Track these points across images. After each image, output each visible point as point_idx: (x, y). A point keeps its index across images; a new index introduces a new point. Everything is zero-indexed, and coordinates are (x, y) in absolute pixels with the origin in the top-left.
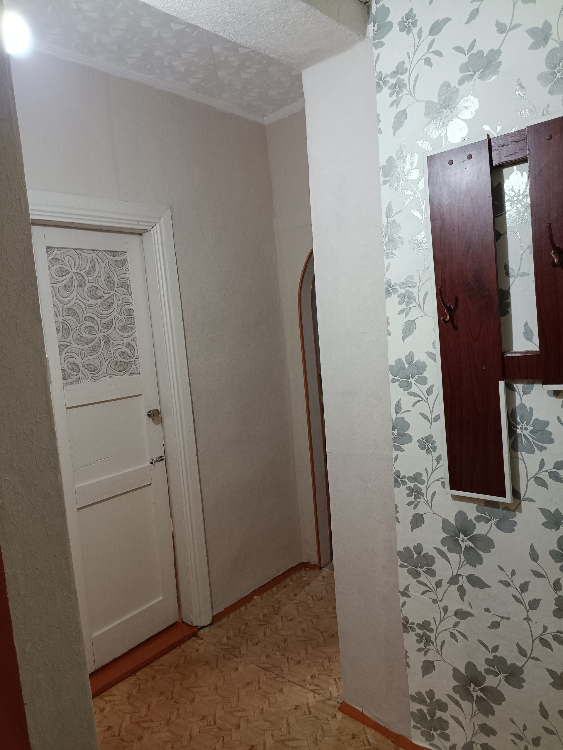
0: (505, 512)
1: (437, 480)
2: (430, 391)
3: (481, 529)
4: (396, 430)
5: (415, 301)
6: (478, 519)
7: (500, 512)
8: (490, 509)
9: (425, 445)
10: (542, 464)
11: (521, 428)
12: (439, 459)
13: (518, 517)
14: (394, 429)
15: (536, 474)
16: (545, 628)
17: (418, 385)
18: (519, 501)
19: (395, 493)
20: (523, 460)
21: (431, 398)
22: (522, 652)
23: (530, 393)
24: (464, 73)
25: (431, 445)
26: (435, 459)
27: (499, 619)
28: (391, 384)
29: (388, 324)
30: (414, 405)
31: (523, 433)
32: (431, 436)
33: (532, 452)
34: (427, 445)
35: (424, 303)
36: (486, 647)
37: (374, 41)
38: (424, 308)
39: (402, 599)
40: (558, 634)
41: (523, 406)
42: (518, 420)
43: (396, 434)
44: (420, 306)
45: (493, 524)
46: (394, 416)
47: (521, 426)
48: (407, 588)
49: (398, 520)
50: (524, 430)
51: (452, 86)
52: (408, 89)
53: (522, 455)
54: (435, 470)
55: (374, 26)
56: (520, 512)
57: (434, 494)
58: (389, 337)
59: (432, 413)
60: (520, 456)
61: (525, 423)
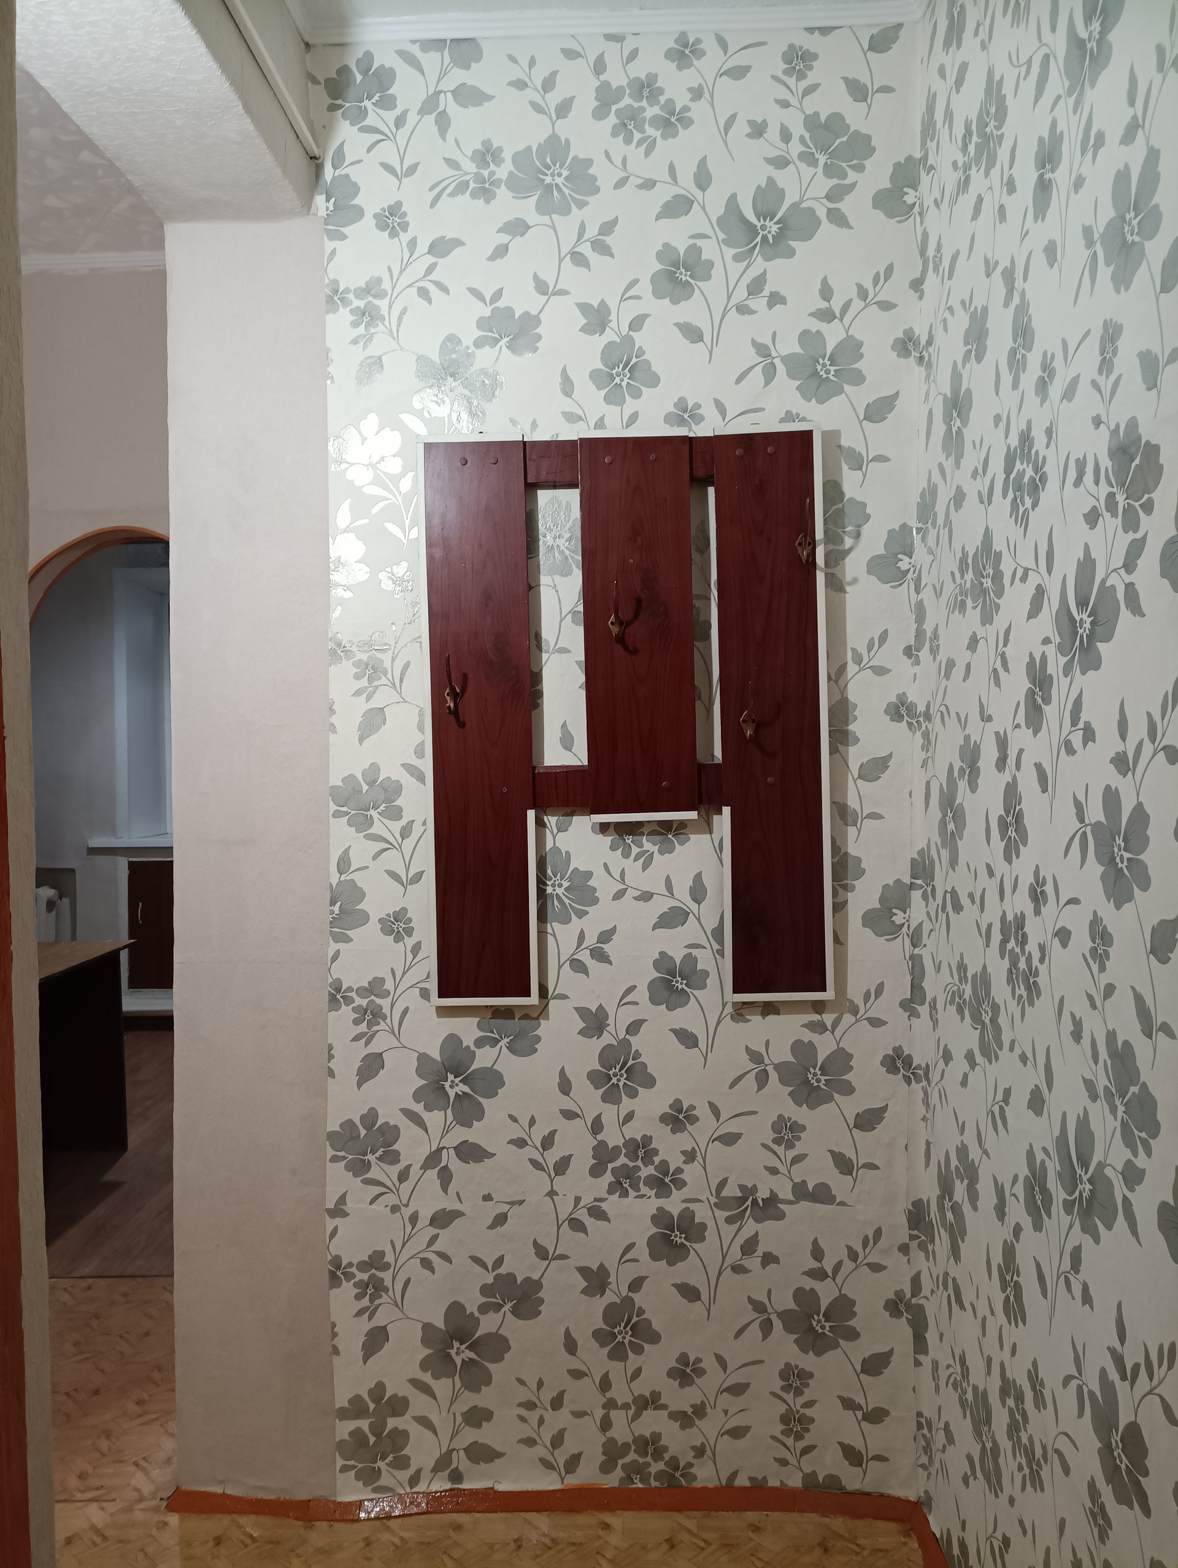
0: (524, 1022)
1: (411, 987)
2: (405, 832)
3: (484, 1058)
4: (339, 904)
5: (385, 675)
6: (480, 1043)
7: (515, 1024)
8: (500, 1022)
9: (393, 926)
10: (582, 937)
11: (553, 885)
12: (416, 948)
13: (545, 1029)
14: (333, 903)
15: (573, 955)
16: (578, 1200)
17: (386, 821)
18: (546, 1000)
19: (330, 1022)
20: (554, 936)
21: (408, 844)
22: (541, 1252)
23: (567, 830)
24: (484, 331)
25: (403, 926)
26: (409, 949)
27: (505, 1208)
28: (332, 821)
29: (332, 711)
30: (375, 858)
31: (555, 893)
32: (404, 910)
33: (567, 921)
34: (396, 927)
35: (401, 680)
36: (483, 1265)
37: (326, 224)
38: (401, 688)
39: (330, 1224)
40: (596, 1203)
41: (556, 850)
42: (549, 872)
43: (338, 912)
44: (394, 684)
45: (504, 1047)
46: (335, 878)
47: (552, 882)
48: (342, 1199)
49: (331, 1073)
50: (557, 888)
51: (464, 345)
52: (388, 325)
53: (554, 927)
54: (408, 970)
55: (328, 200)
56: (547, 1019)
57: (406, 1011)
58: (332, 737)
59: (407, 870)
60: (549, 930)
61: (558, 877)
